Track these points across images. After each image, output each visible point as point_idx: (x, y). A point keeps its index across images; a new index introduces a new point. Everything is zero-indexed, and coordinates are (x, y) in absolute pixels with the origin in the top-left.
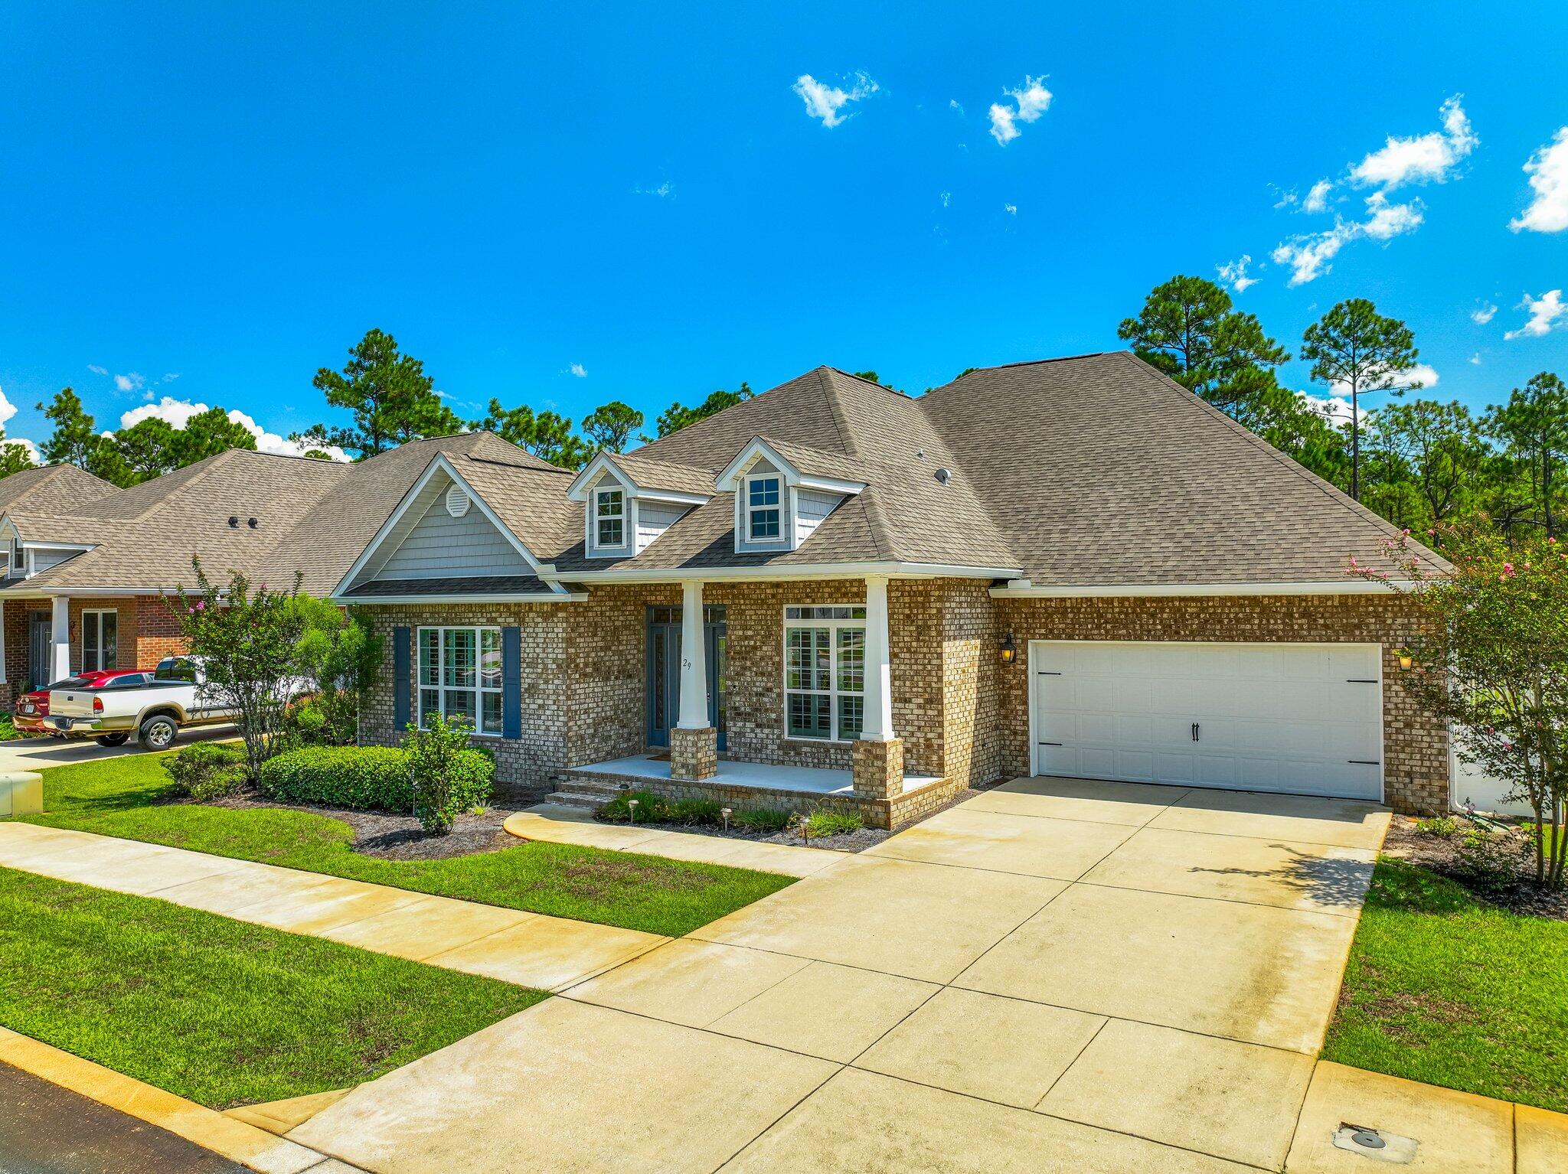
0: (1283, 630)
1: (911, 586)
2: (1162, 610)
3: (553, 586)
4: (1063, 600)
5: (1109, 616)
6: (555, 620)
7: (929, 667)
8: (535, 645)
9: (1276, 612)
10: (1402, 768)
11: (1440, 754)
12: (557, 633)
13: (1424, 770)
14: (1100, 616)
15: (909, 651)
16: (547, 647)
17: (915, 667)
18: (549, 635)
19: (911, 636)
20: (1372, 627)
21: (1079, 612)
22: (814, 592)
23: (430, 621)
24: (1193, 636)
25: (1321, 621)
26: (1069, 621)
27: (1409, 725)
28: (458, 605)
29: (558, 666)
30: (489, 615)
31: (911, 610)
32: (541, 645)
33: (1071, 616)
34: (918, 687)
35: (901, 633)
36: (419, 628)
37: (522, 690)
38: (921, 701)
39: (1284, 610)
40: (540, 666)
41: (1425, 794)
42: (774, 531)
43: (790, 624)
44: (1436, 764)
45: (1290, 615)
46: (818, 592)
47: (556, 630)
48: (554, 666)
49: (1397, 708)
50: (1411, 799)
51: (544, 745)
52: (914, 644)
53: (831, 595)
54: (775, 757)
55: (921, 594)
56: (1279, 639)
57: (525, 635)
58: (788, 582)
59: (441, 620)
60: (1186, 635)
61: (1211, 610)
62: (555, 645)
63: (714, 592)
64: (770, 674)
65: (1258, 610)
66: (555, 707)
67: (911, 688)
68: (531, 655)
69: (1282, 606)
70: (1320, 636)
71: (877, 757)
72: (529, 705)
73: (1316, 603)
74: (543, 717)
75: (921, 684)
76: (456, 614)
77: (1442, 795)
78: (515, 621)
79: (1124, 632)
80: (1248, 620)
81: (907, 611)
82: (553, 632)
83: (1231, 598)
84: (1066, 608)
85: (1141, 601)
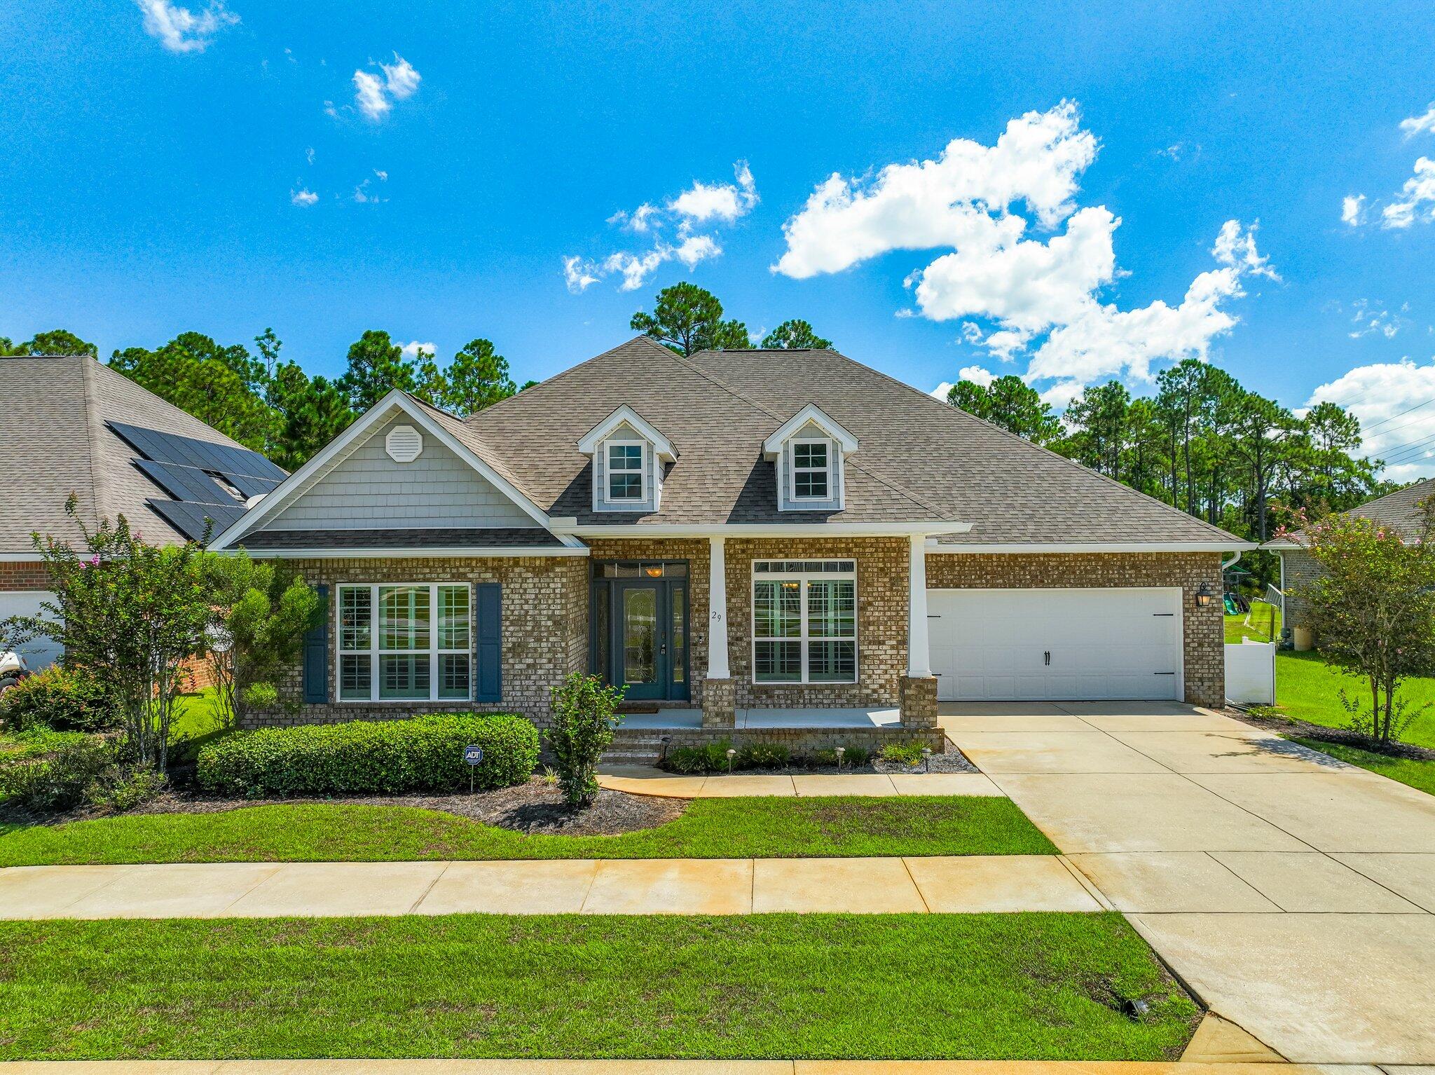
0: (1118, 579)
1: (885, 543)
2: (1031, 564)
3: (563, 539)
4: (951, 556)
5: (989, 569)
6: (552, 575)
7: (902, 613)
8: (523, 602)
9: (1114, 565)
10: (1196, 675)
11: (1220, 664)
12: (554, 589)
13: (1210, 675)
14: (982, 569)
15: (883, 599)
16: (540, 603)
17: (888, 614)
18: (543, 591)
19: (885, 586)
20: (1178, 576)
21: (965, 566)
22: (787, 547)
23: (361, 577)
24: (1053, 584)
25: (1144, 572)
26: (956, 573)
27: (1201, 645)
28: (406, 560)
29: (555, 623)
30: (454, 571)
31: (885, 564)
32: (531, 602)
33: (957, 568)
34: (891, 630)
35: (875, 584)
36: (338, 586)
37: (504, 650)
38: (894, 642)
39: (1119, 563)
40: (530, 624)
41: (1211, 692)
42: (821, 491)
43: (757, 577)
44: (1217, 671)
45: (1123, 567)
46: (792, 547)
47: (552, 585)
48: (550, 623)
49: (1193, 633)
50: (1202, 697)
51: (535, 706)
52: (888, 594)
53: (804, 551)
54: (746, 702)
55: (894, 550)
56: (1116, 585)
57: (508, 591)
58: (759, 539)
59: (379, 576)
60: (1048, 583)
61: (1067, 564)
62: (550, 602)
63: (676, 547)
64: (740, 624)
65: (1101, 563)
66: (551, 666)
67: (885, 632)
68: (516, 613)
69: (1118, 560)
70: (1144, 582)
71: (928, 692)
72: (513, 665)
73: (1141, 558)
74: (533, 677)
75: (894, 628)
76: (404, 569)
77: (1221, 692)
78: (493, 577)
79: (1001, 581)
80: (1094, 571)
81: (881, 565)
82: (549, 587)
83: (1082, 555)
84: (953, 562)
85: (1014, 557)
